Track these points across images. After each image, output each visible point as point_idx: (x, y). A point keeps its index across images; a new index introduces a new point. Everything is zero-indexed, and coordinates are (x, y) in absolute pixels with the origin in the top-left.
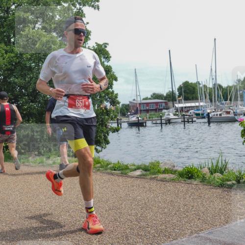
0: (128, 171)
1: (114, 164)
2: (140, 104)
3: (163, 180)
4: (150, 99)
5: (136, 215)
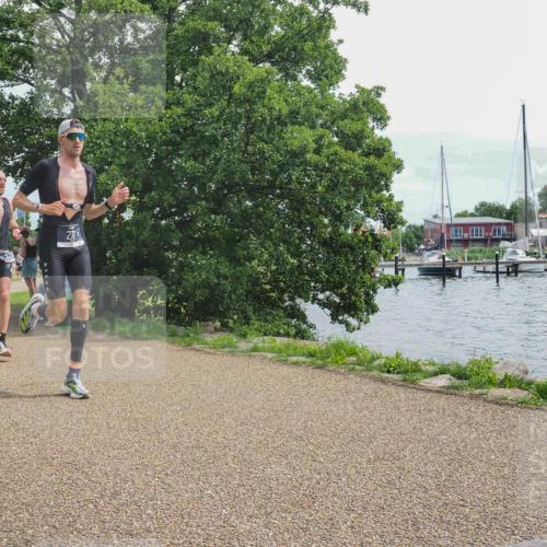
0: (418, 375)
1: (387, 358)
2: (449, 226)
3: (498, 402)
4: (472, 215)
5: (438, 475)
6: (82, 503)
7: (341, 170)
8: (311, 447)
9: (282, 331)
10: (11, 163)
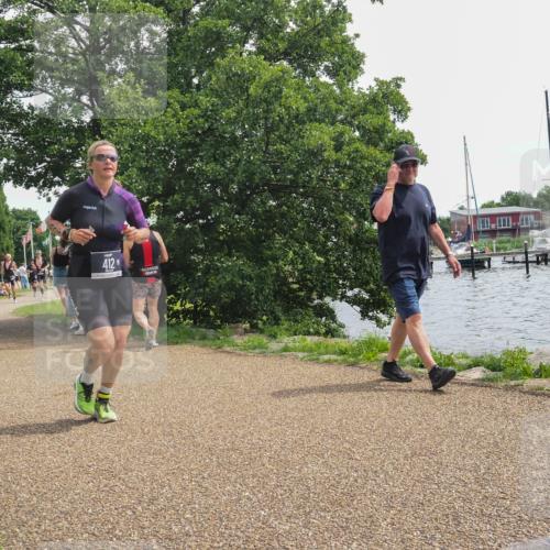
2: (475, 217)
3: (534, 392)
4: (499, 205)
5: (476, 469)
6: (120, 510)
7: (363, 167)
8: (347, 445)
9: (312, 330)
10: (33, 173)
